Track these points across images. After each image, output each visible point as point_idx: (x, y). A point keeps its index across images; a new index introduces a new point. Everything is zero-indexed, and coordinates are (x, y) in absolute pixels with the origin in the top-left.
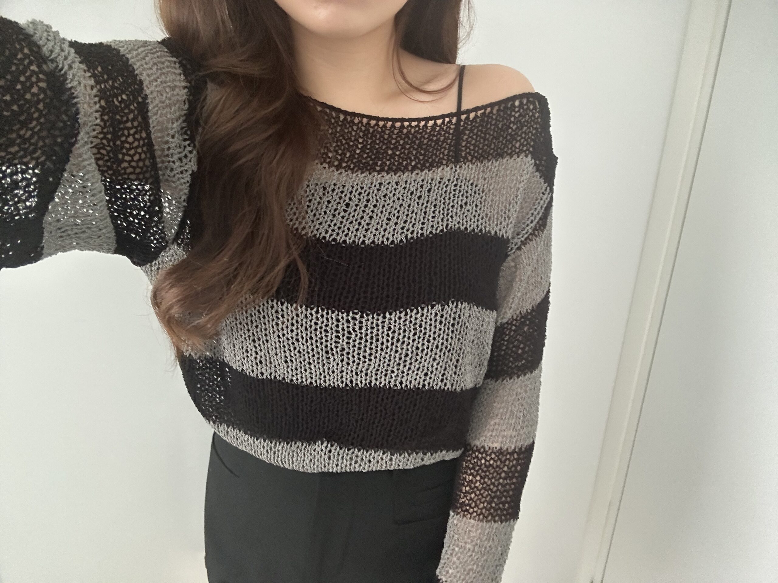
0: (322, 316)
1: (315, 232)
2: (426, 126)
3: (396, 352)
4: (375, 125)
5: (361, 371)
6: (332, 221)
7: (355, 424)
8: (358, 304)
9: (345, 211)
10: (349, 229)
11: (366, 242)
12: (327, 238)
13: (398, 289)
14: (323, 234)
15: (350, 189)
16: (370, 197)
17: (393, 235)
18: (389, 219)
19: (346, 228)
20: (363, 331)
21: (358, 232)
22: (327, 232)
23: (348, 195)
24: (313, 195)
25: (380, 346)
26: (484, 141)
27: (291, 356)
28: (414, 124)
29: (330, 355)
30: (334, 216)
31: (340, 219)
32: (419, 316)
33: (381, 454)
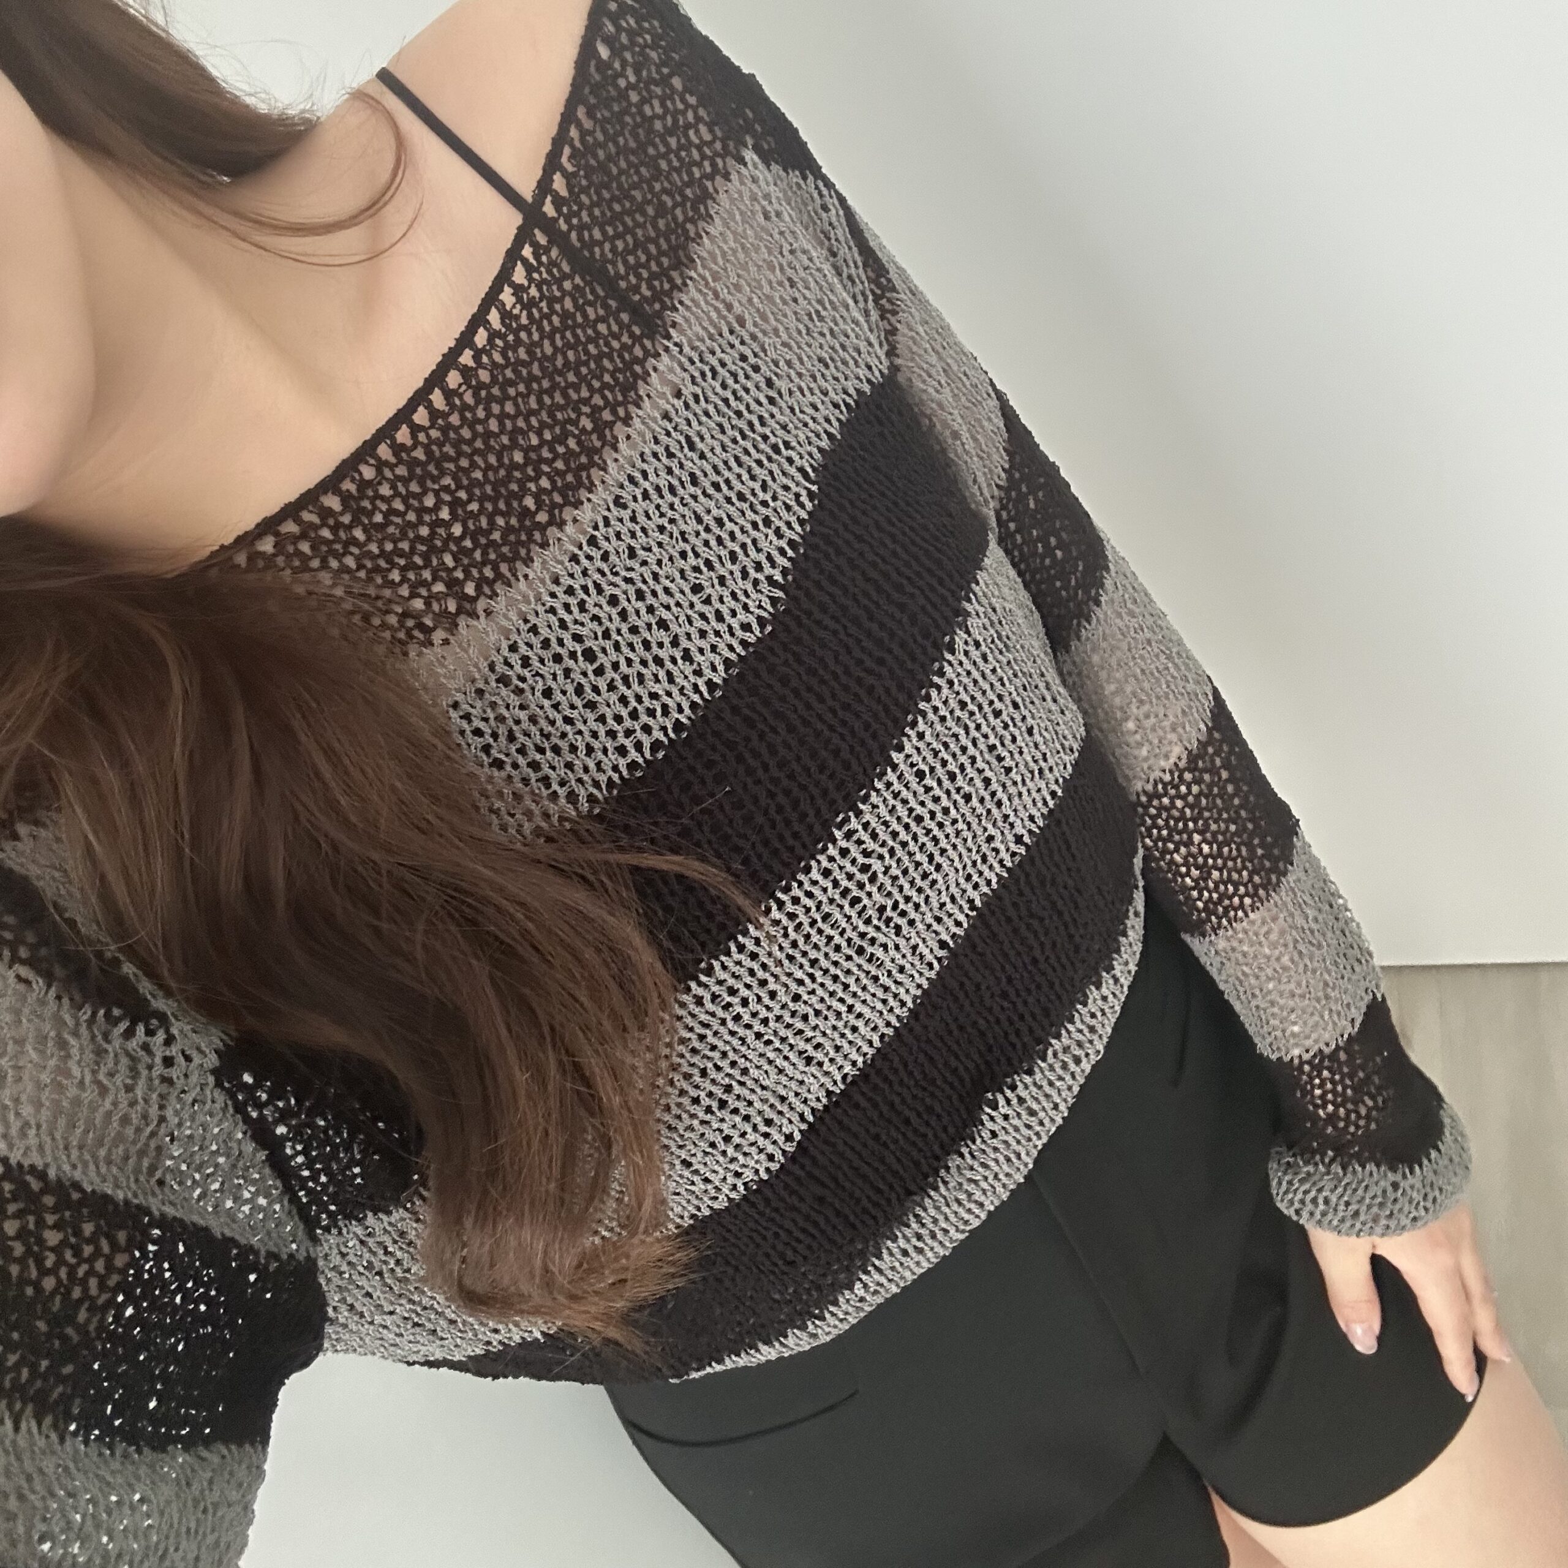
0: (796, 901)
1: (603, 779)
2: (505, 315)
3: (968, 798)
4: (414, 436)
5: (942, 905)
6: (602, 719)
7: (1006, 1004)
8: (833, 802)
9: (599, 672)
10: (654, 696)
11: (716, 680)
12: (640, 760)
13: (871, 690)
14: (622, 763)
15: (553, 619)
16: (609, 590)
17: (746, 607)
18: (697, 589)
19: (646, 699)
20: (883, 836)
21: (677, 680)
22: (622, 751)
23: (567, 638)
24: (501, 719)
25: (932, 825)
26: (644, 213)
27: (808, 1040)
28: (481, 338)
29: (869, 950)
30: (591, 705)
31: (614, 698)
32: (945, 691)
33: (1095, 992)
